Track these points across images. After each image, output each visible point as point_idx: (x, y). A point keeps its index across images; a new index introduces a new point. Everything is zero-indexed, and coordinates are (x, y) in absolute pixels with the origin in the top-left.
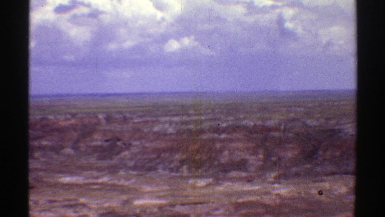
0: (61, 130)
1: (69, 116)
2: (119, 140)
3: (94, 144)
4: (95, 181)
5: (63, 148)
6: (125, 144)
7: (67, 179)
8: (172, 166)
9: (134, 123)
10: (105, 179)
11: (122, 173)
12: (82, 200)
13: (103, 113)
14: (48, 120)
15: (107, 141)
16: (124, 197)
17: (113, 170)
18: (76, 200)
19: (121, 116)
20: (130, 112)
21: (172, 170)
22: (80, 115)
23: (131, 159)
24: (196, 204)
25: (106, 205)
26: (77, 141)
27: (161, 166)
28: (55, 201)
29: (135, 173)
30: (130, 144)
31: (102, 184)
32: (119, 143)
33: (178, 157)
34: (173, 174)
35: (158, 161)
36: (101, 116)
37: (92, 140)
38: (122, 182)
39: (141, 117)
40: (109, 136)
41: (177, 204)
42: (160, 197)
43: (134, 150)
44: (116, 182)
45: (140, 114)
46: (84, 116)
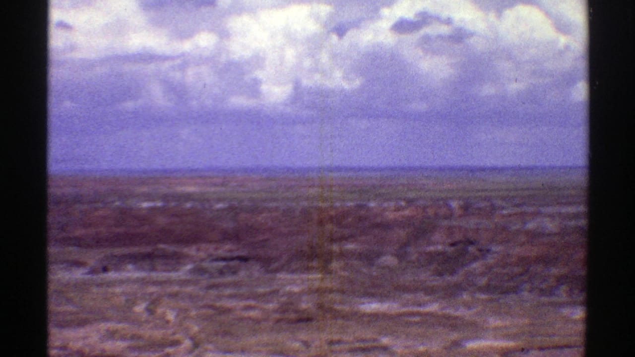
0: (386, 226)
1: (403, 203)
2: (471, 243)
3: (432, 248)
4: (416, 309)
5: (379, 255)
6: (480, 250)
7: (373, 307)
8: (544, 286)
9: (503, 216)
10: (434, 308)
11: (466, 297)
12: (385, 341)
13: (460, 198)
14: (369, 209)
15: (453, 245)
16: (454, 336)
17: (451, 292)
18: (375, 340)
19: (488, 204)
20: (504, 199)
21: (542, 292)
22: (421, 202)
23: (483, 274)
24: (561, 347)
25: (422, 348)
26: (406, 245)
27: (527, 286)
28: (339, 342)
29: (484, 297)
30: (488, 251)
31: (427, 314)
32: (472, 249)
33: (554, 271)
34: (544, 299)
35: (525, 278)
36: (455, 204)
37: (430, 243)
38: (461, 312)
39: (518, 205)
40: (458, 237)
41: (532, 348)
42: (507, 337)
43: (490, 260)
44: (450, 311)
45: (517, 201)
46: (429, 203)
